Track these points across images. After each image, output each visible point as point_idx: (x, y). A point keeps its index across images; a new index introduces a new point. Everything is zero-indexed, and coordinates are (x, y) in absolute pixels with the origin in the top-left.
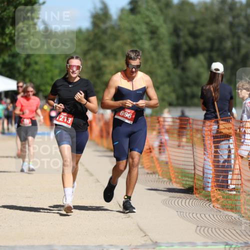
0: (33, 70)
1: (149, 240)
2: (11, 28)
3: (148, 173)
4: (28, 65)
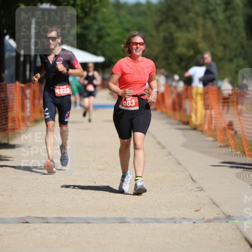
1: (222, 214)
3: (221, 146)
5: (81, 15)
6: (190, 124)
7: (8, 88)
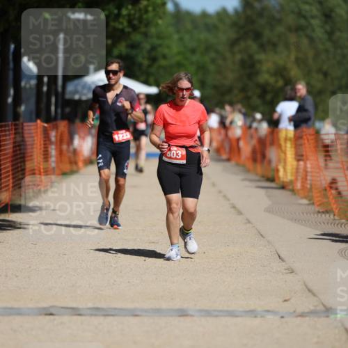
0: (161, 67)
1: (321, 305)
4: (153, 60)
5: (127, 30)
6: (277, 181)
7: (25, 128)
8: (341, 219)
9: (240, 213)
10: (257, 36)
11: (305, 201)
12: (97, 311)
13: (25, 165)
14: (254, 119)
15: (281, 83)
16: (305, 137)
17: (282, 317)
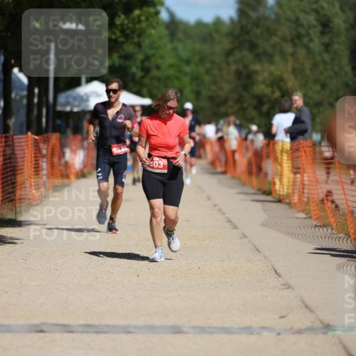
0: (154, 78)
1: (319, 323)
2: (123, 17)
3: (316, 226)
4: (146, 71)
5: (121, 39)
6: (274, 195)
7: (16, 141)
8: (339, 233)
9: (235, 227)
10: (253, 46)
11: (302, 215)
12: (89, 328)
13: (15, 179)
14: (250, 132)
15: (277, 94)
16: (302, 149)
17: (279, 334)
